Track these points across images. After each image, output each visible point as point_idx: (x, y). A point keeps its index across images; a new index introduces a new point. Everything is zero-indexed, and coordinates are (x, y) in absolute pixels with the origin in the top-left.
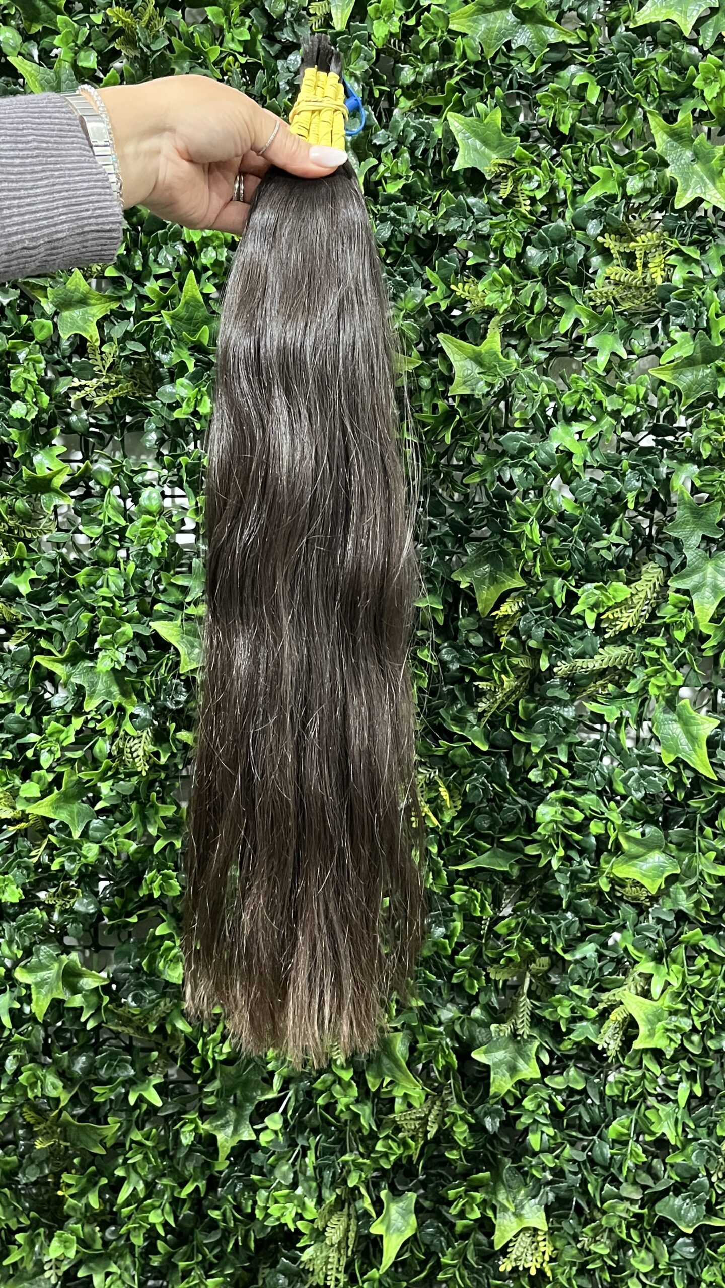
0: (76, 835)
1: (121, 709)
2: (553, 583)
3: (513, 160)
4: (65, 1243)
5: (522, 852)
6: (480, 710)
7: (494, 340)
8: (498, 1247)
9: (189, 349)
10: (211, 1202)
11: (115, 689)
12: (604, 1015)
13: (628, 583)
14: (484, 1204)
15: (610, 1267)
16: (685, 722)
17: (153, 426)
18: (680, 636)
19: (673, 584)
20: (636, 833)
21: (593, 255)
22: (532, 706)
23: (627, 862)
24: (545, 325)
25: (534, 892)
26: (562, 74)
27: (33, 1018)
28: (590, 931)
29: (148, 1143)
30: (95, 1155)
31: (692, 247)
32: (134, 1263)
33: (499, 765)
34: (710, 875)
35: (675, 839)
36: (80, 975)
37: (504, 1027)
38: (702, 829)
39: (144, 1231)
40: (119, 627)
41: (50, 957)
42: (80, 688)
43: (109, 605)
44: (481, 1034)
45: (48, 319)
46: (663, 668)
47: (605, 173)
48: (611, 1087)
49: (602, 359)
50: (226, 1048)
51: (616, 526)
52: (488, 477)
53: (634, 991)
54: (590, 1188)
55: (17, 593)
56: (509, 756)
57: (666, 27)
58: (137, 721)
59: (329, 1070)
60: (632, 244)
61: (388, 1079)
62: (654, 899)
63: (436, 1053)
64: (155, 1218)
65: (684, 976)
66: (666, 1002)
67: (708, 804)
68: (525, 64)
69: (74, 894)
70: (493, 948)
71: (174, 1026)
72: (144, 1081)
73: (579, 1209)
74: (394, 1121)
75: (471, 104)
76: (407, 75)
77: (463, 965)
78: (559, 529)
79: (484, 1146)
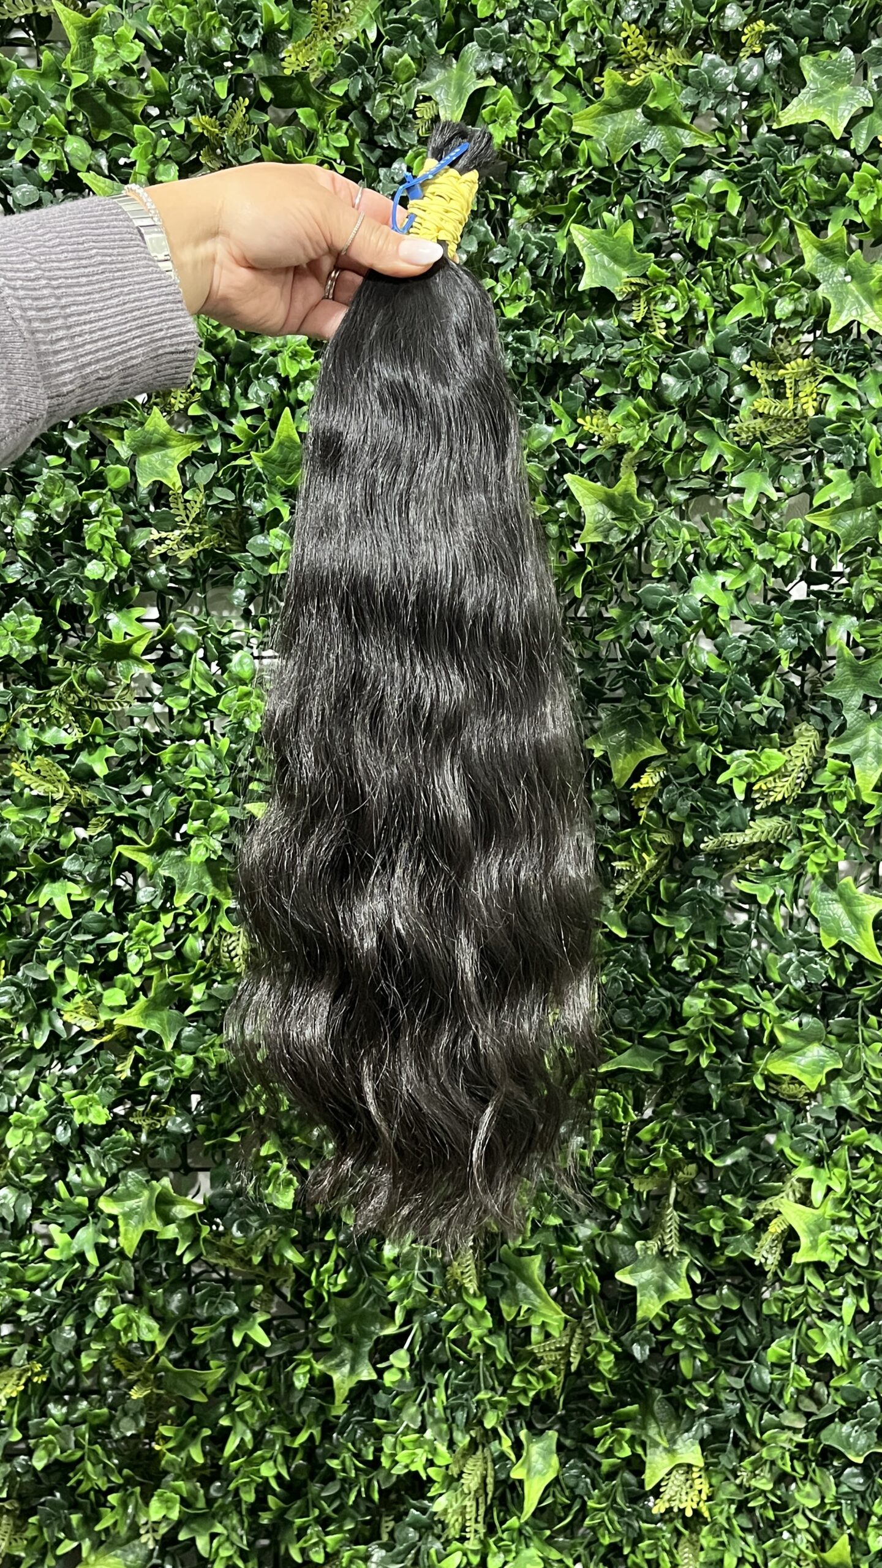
0: (168, 1047)
1: (215, 902)
2: (696, 748)
3: (644, 276)
4: (167, 1503)
5: (666, 1049)
6: (617, 893)
7: (628, 482)
8: (648, 1487)
9: (282, 493)
10: (325, 1450)
11: (207, 880)
12: (762, 1226)
13: (781, 747)
14: (632, 1441)
15: (773, 1503)
16: (848, 902)
17: (243, 581)
18: (840, 806)
19: (830, 750)
20: (792, 1024)
21: (737, 383)
22: (673, 885)
23: (782, 1057)
24: (684, 462)
25: (679, 1092)
26: (697, 179)
27: (122, 1254)
28: (743, 1134)
29: (257, 1388)
30: (192, 1403)
31: (848, 375)
32: (242, 1522)
33: (638, 953)
34: (874, 1069)
35: (836, 1029)
36: (172, 1203)
37: (650, 1244)
38: (865, 1019)
39: (254, 1485)
40: (212, 811)
41: (139, 1183)
42: (169, 880)
43: (202, 787)
44: (623, 1252)
45: (123, 465)
46: (824, 843)
47: (748, 292)
48: (769, 1306)
49: (749, 501)
50: (342, 1279)
51: (767, 685)
52: (623, 633)
53: (791, 1198)
54: (749, 1417)
55: (93, 776)
56: (649, 943)
57: (815, 129)
58: (234, 916)
59: (460, 1299)
60: (781, 372)
61: (525, 1307)
62: (812, 1096)
63: (578, 1275)
64: (267, 1471)
65: (848, 1181)
66: (829, 1210)
67: (873, 991)
68: (657, 169)
69: (164, 1112)
70: (634, 1157)
71: (282, 1257)
72: (247, 1319)
73: (736, 1441)
74: (532, 1353)
75: (597, 214)
76: (526, 184)
77: (603, 1177)
78: (705, 691)
79: (630, 1377)
